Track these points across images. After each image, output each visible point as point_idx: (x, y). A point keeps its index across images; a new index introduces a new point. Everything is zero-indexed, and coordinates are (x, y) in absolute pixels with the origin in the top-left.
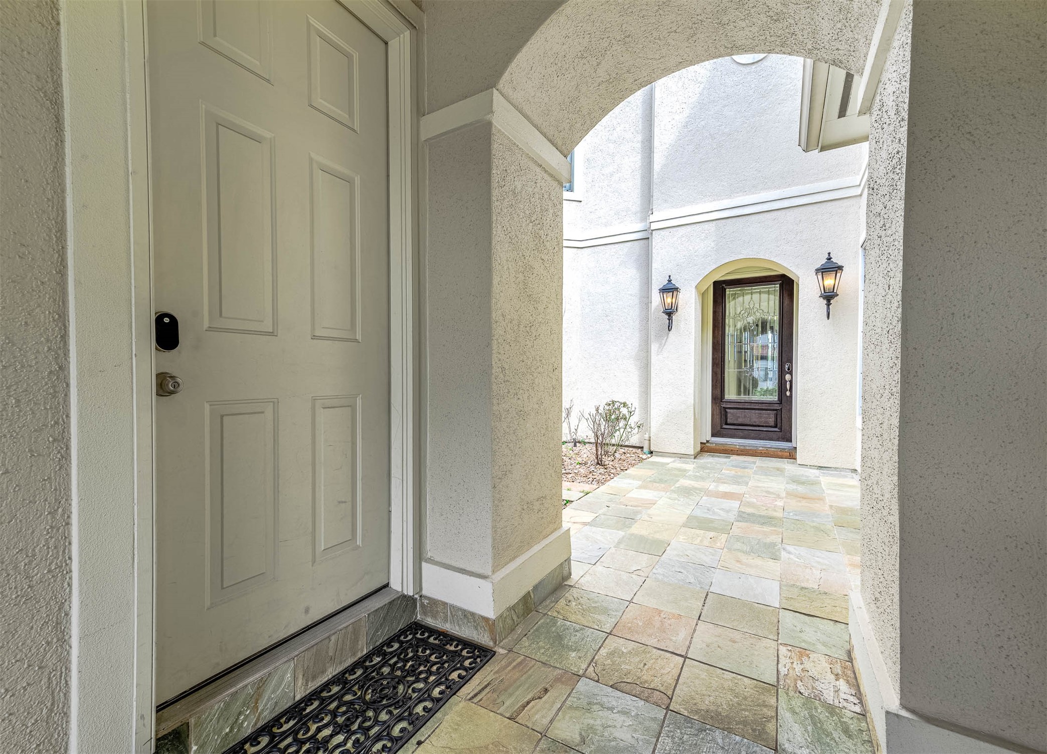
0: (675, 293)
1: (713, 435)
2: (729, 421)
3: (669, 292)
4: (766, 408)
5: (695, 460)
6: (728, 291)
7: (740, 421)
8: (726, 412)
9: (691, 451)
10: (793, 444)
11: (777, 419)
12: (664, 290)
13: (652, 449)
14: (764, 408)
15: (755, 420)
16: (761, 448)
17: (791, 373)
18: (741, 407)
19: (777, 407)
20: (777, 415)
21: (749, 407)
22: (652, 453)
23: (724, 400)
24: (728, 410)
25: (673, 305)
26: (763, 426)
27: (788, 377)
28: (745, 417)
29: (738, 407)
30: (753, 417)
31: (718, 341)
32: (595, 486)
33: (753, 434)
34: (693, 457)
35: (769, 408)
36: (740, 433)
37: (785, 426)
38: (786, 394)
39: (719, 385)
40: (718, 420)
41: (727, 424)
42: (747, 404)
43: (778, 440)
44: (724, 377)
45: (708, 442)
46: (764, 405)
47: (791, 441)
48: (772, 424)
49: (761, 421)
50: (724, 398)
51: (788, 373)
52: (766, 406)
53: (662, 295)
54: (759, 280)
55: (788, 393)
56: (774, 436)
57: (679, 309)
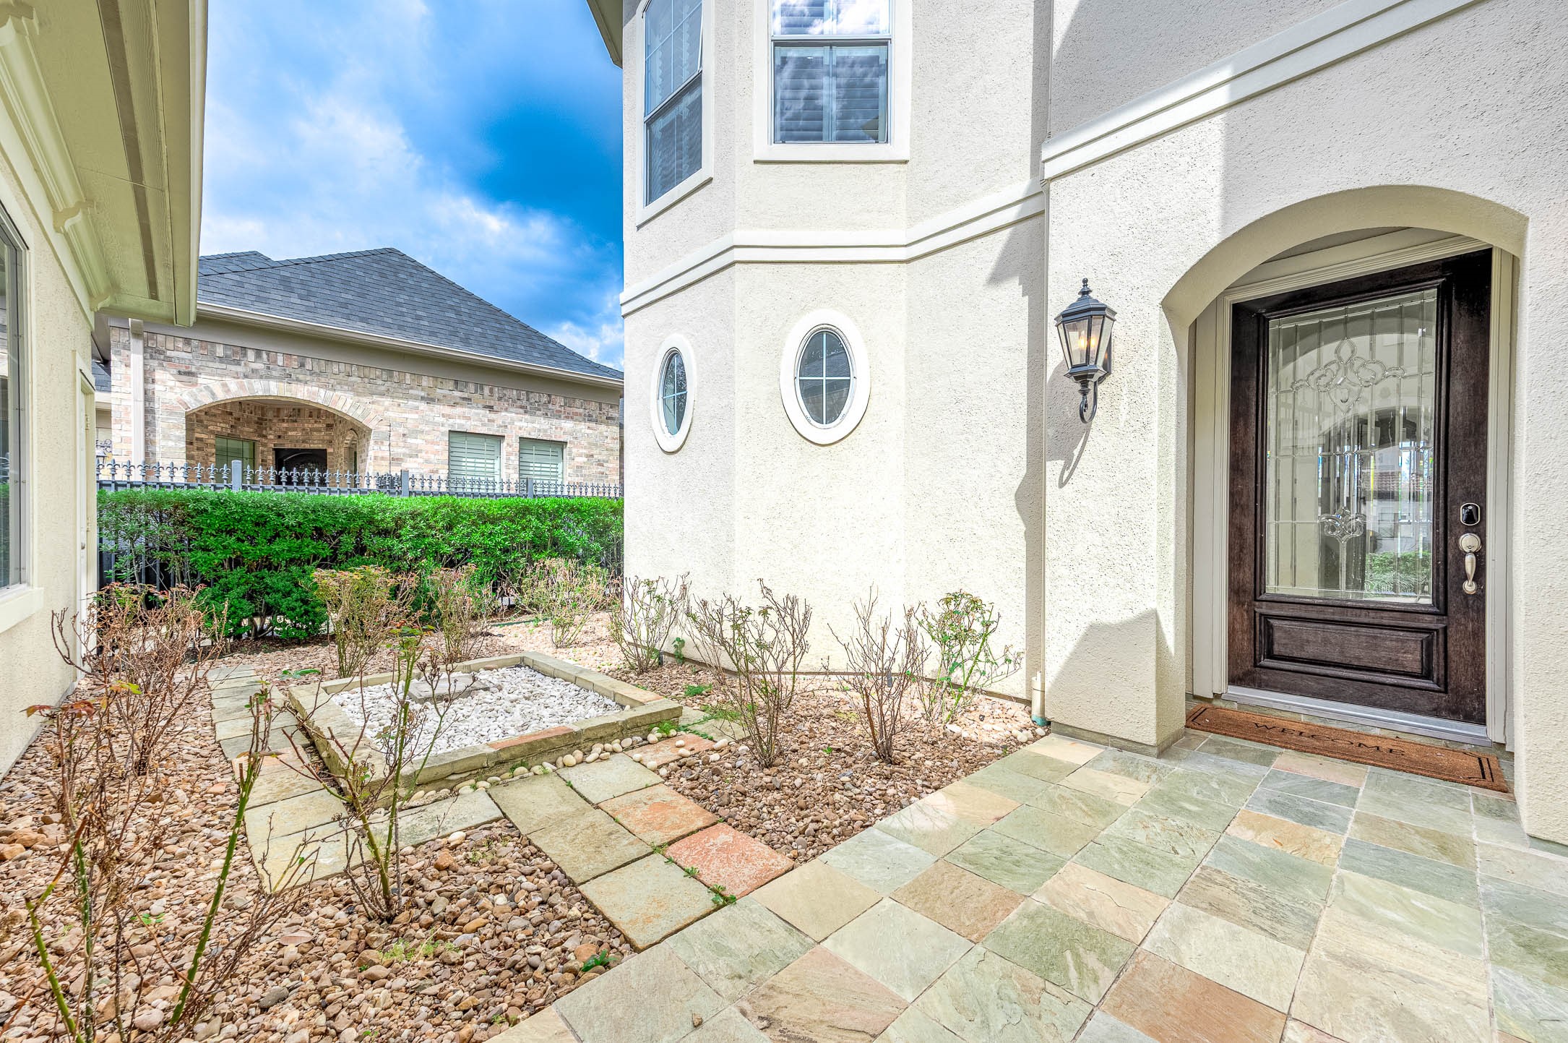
0: (1097, 323)
1: (1234, 680)
2: (1277, 649)
3: (1078, 320)
4: (1393, 623)
5: (1161, 762)
6: (1274, 325)
7: (1310, 651)
8: (1269, 627)
9: (1150, 737)
10: (1493, 731)
11: (1429, 656)
12: (1069, 318)
13: (1049, 716)
14: (1385, 622)
15: (1357, 652)
16: (1377, 732)
17: (1480, 532)
18: (1314, 615)
19: (1428, 622)
20: (1430, 644)
21: (1337, 617)
22: (1049, 723)
23: (1263, 597)
24: (1275, 623)
25: (1093, 355)
26: (1384, 671)
27: (1468, 541)
28: (1326, 641)
29: (1303, 614)
30: (1354, 646)
31: (1244, 452)
32: (783, 862)
33: (1350, 689)
34: (1155, 751)
35: (1401, 623)
36: (1312, 683)
37: (1460, 675)
38: (1461, 589)
39: (1249, 560)
40: (1246, 645)
41: (1271, 655)
42: (1331, 610)
43: (1436, 712)
44: (1263, 540)
45: (1217, 696)
46: (1385, 614)
47: (1482, 721)
48: (1416, 667)
49: (1381, 656)
50: (1263, 591)
51: (1467, 530)
52: (1395, 619)
53: (1062, 331)
54: (1366, 286)
55: (1469, 587)
56: (1423, 702)
57: (1115, 366)
